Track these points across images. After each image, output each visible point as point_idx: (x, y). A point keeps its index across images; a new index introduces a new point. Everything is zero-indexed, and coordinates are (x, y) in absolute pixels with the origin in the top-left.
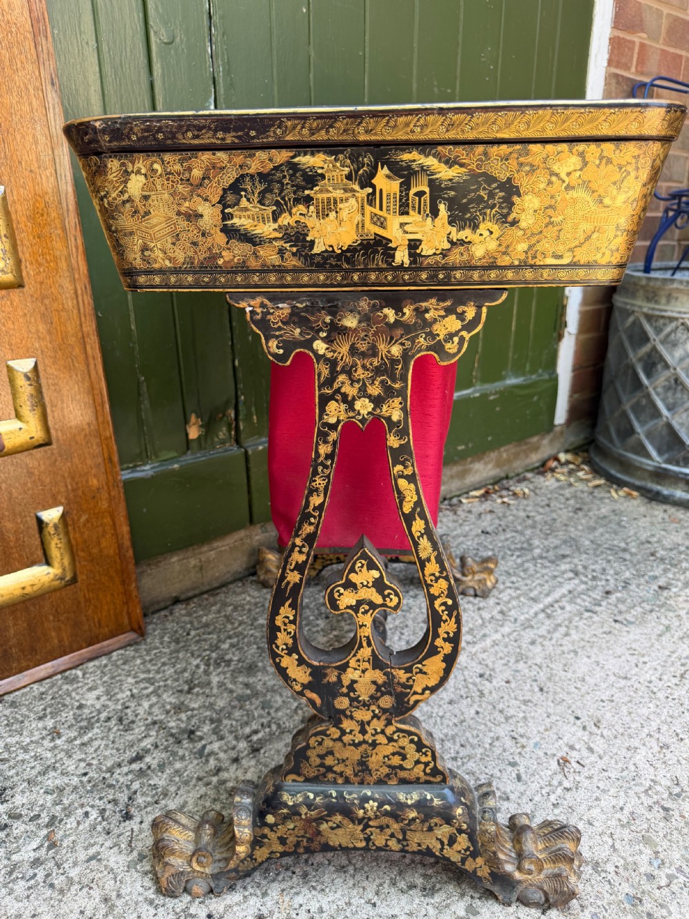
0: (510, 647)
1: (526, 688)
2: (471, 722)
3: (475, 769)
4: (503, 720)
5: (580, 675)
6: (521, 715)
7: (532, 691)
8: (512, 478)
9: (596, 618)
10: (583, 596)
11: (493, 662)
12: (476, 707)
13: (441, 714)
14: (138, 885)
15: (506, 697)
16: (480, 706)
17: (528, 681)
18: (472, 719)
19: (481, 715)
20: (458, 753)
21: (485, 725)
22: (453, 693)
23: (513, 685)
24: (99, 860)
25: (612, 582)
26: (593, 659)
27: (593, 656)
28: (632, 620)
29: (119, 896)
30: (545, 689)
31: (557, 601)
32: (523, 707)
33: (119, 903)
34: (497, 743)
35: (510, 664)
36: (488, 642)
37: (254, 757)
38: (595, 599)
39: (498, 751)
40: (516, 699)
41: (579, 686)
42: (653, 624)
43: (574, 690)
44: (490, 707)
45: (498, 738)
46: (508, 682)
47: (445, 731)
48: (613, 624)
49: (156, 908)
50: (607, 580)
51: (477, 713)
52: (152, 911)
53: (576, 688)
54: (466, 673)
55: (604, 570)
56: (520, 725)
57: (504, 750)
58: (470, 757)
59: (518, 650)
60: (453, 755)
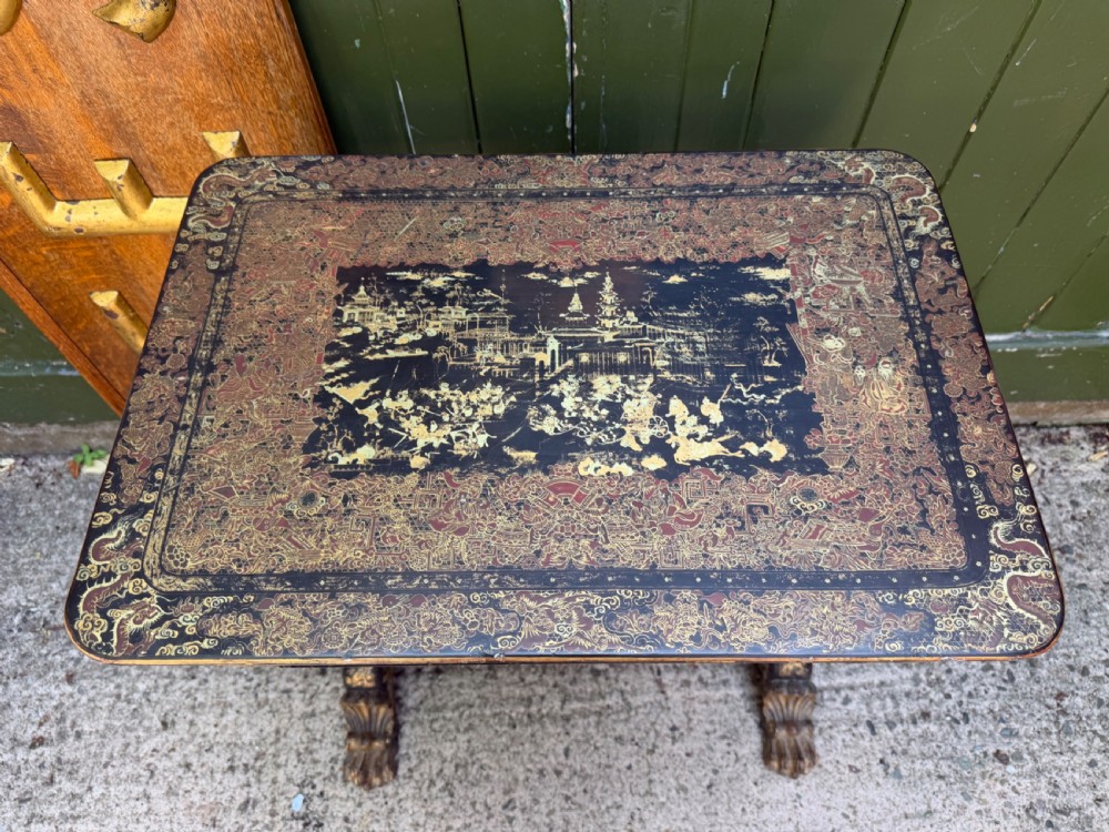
0: (735, 715)
1: (698, 774)
2: (615, 773)
3: (573, 821)
4: (642, 792)
5: (763, 799)
6: (663, 799)
7: (699, 782)
8: (1038, 428)
9: (865, 743)
10: (888, 700)
11: (700, 721)
12: (633, 761)
13: (598, 745)
14: (299, 735)
15: (671, 769)
16: (638, 762)
17: (709, 767)
18: (619, 771)
19: (629, 773)
20: (575, 795)
21: (623, 784)
22: (630, 730)
23: (690, 761)
24: (289, 697)
25: (951, 703)
26: (799, 790)
27: (804, 787)
28: (904, 772)
29: (285, 735)
30: (713, 789)
31: (852, 688)
32: (674, 792)
33: (283, 740)
34: (613, 811)
35: (712, 736)
36: (721, 693)
37: (432, 679)
38: (898, 714)
39: (607, 819)
40: (677, 779)
41: (748, 810)
42: (920, 797)
43: (738, 810)
44: (646, 770)
45: (619, 807)
46: (688, 755)
47: (585, 765)
48: (875, 763)
49: (299, 761)
50: (948, 696)
51: (629, 767)
52: (295, 763)
53: (743, 810)
54: (662, 716)
55: (964, 678)
56: (651, 808)
57: (612, 823)
58: (580, 807)
59: (738, 724)
60: (569, 794)
